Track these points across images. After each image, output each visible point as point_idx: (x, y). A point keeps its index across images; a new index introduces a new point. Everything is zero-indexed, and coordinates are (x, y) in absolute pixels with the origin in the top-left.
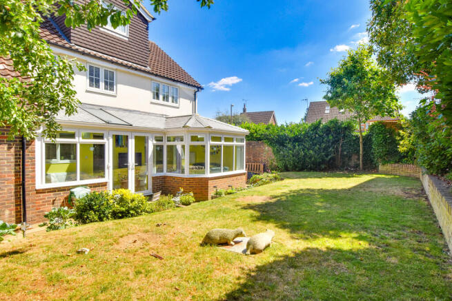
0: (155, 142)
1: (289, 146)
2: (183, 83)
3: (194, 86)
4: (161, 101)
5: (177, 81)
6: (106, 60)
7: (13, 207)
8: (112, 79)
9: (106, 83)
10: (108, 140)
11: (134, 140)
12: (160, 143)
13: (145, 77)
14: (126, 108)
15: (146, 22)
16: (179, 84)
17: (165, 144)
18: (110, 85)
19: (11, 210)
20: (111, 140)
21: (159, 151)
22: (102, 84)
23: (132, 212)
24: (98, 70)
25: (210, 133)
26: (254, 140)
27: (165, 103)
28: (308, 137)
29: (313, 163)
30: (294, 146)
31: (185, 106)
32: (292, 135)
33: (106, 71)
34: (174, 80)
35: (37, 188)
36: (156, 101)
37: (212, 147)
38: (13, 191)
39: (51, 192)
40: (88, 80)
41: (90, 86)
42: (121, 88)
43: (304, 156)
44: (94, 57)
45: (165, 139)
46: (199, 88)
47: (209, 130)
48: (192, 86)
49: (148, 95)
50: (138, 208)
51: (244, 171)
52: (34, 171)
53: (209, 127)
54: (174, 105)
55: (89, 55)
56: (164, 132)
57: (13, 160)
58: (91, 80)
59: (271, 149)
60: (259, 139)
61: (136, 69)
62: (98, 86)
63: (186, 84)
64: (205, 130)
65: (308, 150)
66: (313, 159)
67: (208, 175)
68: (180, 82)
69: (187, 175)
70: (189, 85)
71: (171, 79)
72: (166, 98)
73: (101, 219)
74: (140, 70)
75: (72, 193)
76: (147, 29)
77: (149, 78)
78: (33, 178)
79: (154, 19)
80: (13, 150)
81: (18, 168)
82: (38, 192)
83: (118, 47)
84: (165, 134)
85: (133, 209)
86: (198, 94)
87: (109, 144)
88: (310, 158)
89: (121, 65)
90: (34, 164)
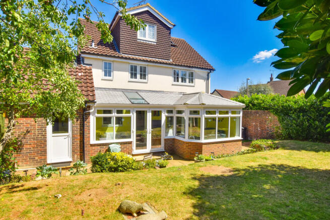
0: (166, 114)
1: (293, 116)
2: (197, 68)
3: (207, 69)
4: (180, 83)
5: (192, 67)
6: (140, 60)
7: (79, 153)
8: (145, 71)
9: (141, 75)
10: (133, 114)
11: (151, 114)
12: (171, 115)
13: (167, 67)
14: (154, 90)
15: (169, 29)
16: (194, 69)
17: (175, 115)
18: (143, 76)
19: (78, 155)
20: (135, 114)
21: (170, 121)
22: (138, 76)
23: (120, 168)
24: (136, 67)
25: (204, 108)
26: (261, 109)
27: (183, 84)
28: (315, 108)
29: (319, 133)
30: (299, 117)
31: (199, 85)
32: (295, 106)
33: (141, 68)
34: (190, 67)
35: (91, 143)
36: (176, 83)
37: (206, 119)
38: (79, 144)
39: (99, 146)
40: (130, 74)
41: (131, 78)
42: (150, 77)
43: (309, 126)
44: (133, 59)
45: (174, 112)
46: (212, 70)
47: (203, 106)
48: (205, 69)
49: (170, 79)
50: (125, 166)
51: (240, 138)
52: (89, 134)
53: (203, 104)
54: (191, 84)
55: (129, 59)
56: (174, 107)
57: (79, 127)
58: (132, 74)
59: (276, 117)
60: (266, 109)
61: (160, 63)
62: (136, 78)
63: (200, 68)
64: (200, 106)
65: (314, 120)
66: (319, 130)
67: (203, 141)
68: (195, 67)
69: (186, 140)
70: (202, 68)
71: (187, 66)
72: (183, 80)
73: (102, 171)
74: (163, 63)
75: (109, 147)
76: (170, 34)
77: (170, 68)
78: (89, 137)
79: (174, 26)
80: (79, 122)
81: (81, 131)
82: (92, 145)
83: (149, 50)
84: (175, 108)
85: (122, 167)
86: (211, 74)
87: (133, 116)
88: (316, 129)
89: (150, 62)
90: (89, 130)
